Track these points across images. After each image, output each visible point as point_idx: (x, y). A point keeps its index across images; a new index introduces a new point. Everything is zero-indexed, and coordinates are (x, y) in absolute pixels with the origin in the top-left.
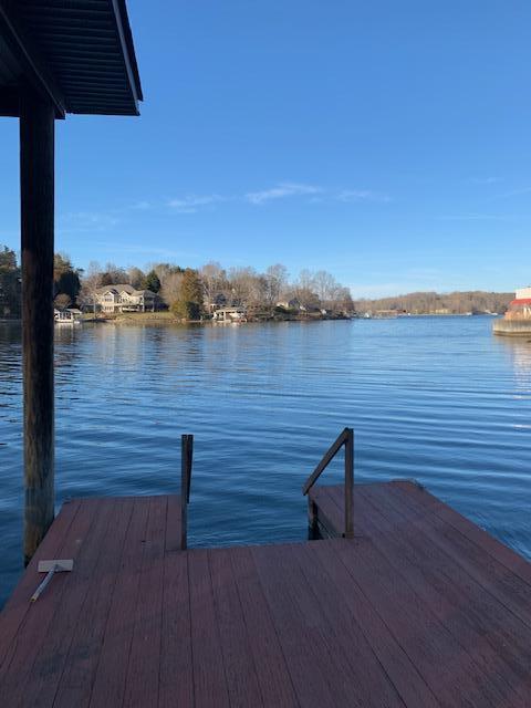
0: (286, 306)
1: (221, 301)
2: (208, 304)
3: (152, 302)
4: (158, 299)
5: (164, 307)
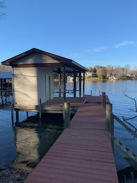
0: (130, 76)
1: (111, 75)
2: (108, 75)
3: (94, 75)
4: (96, 74)
5: (97, 76)
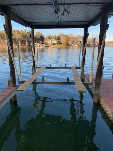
0: (88, 43)
1: (73, 42)
4: (60, 42)
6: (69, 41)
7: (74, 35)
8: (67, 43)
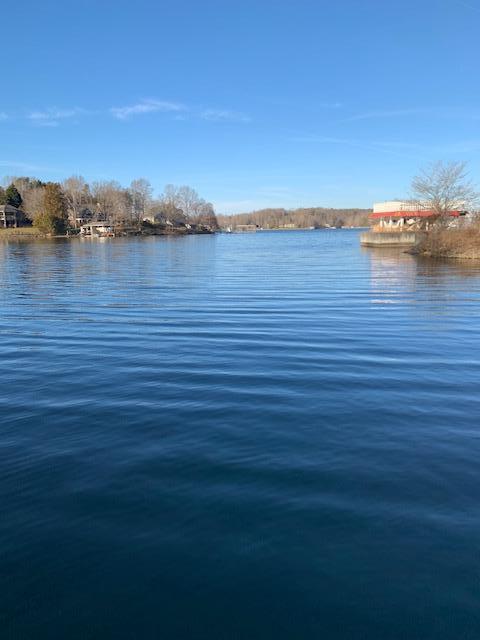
0: (152, 220)
1: (87, 216)
2: (73, 218)
3: (14, 217)
6: (64, 208)
7: (87, 186)
8: (56, 219)
